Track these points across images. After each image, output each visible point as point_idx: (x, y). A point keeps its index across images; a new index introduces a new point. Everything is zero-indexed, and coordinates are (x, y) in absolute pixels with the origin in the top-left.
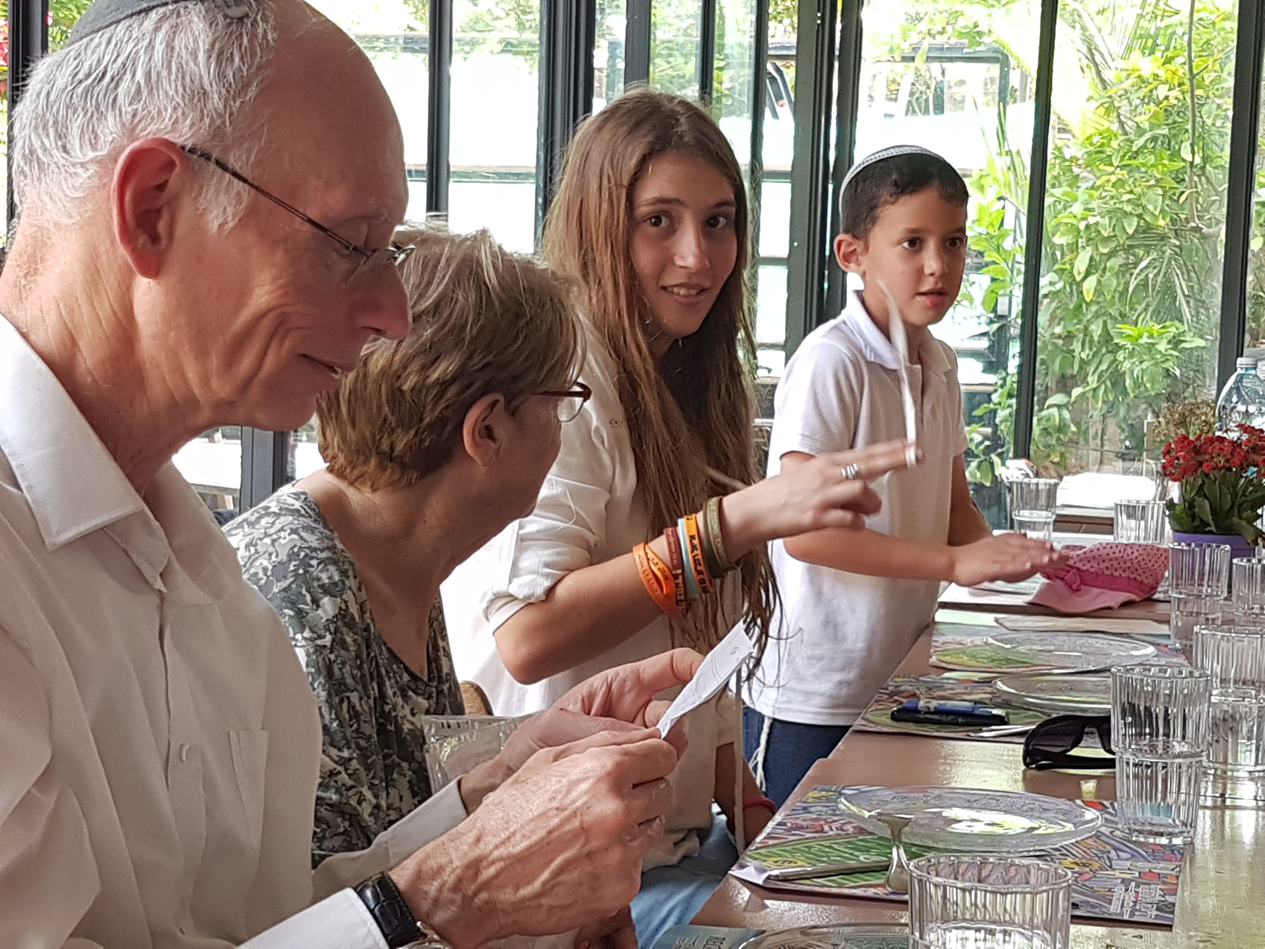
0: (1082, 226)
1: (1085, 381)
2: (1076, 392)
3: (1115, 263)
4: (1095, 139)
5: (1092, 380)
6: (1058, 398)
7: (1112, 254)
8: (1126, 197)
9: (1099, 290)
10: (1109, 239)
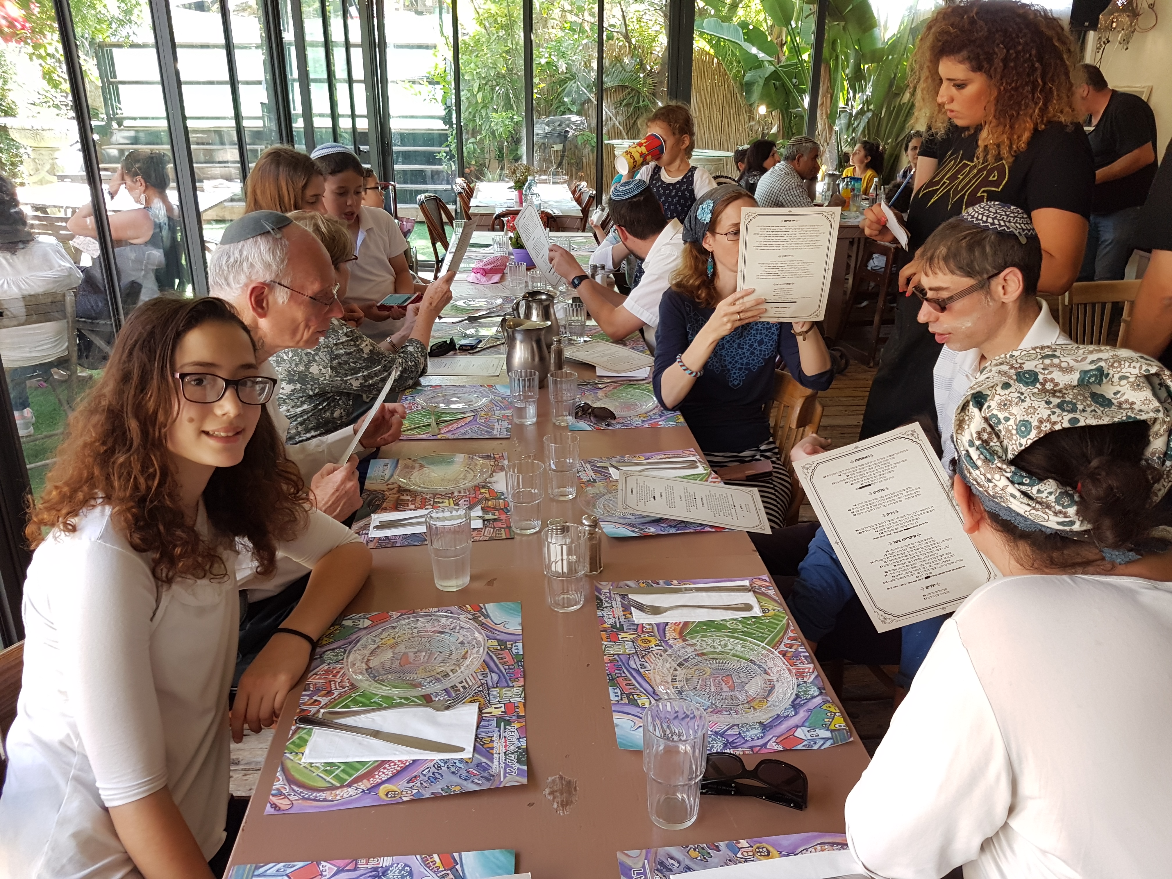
0: (475, 73)
1: (481, 134)
2: (478, 137)
3: (487, 87)
4: (477, 37)
5: (484, 133)
6: (472, 140)
7: (486, 84)
8: (490, 61)
9: (483, 98)
10: (484, 78)
